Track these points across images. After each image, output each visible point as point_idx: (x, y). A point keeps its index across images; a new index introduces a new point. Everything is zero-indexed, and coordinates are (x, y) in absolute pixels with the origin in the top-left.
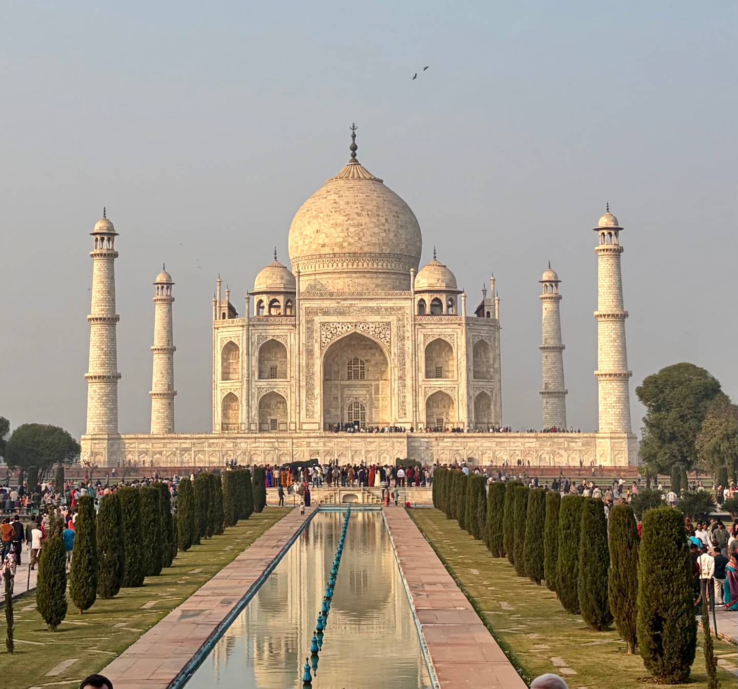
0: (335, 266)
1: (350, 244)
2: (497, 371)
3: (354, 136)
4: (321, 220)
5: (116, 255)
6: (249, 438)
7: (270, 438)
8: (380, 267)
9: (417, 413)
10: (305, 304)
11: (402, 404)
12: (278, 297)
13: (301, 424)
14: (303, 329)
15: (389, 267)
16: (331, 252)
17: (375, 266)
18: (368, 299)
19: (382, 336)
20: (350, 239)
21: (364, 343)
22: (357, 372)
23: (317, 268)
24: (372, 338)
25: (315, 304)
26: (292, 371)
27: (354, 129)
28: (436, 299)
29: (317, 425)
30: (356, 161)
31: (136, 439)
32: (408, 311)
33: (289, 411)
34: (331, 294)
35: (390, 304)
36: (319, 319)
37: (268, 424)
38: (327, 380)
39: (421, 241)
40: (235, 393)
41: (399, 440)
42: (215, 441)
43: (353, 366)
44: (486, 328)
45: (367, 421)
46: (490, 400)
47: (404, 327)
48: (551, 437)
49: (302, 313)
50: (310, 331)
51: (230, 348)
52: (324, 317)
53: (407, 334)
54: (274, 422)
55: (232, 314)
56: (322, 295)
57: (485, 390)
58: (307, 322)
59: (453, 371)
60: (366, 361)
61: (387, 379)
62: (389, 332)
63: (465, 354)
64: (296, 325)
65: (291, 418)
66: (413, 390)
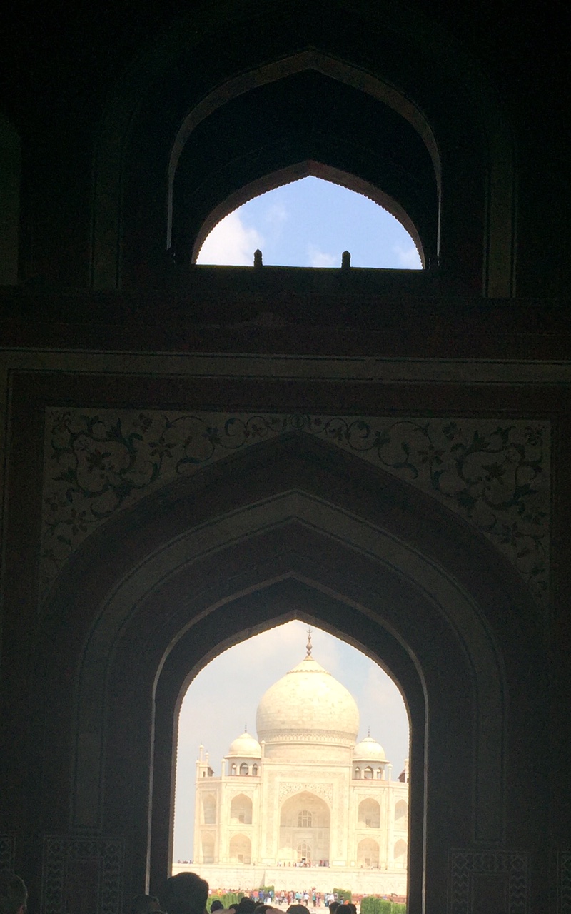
0: (291, 739)
1: (303, 721)
3: (310, 638)
4: (282, 703)
7: (237, 869)
8: (326, 741)
9: (351, 853)
10: (267, 768)
11: (340, 845)
12: (246, 762)
13: (262, 859)
14: (265, 786)
15: (333, 741)
16: (289, 728)
18: (315, 766)
19: (326, 795)
20: (305, 719)
21: (312, 799)
22: (305, 820)
24: (318, 795)
25: (275, 768)
26: (254, 820)
28: (369, 767)
29: (274, 860)
30: (311, 658)
32: (346, 776)
33: (252, 849)
34: (288, 761)
35: (333, 770)
36: (278, 779)
37: (236, 858)
38: (283, 826)
40: (212, 834)
41: (336, 874)
43: (303, 817)
45: (312, 858)
47: (343, 788)
49: (265, 774)
50: (271, 789)
52: (282, 778)
53: (346, 794)
54: (240, 857)
55: (210, 773)
56: (281, 761)
58: (269, 782)
59: (379, 823)
60: (314, 813)
61: (328, 827)
62: (331, 791)
63: (388, 811)
64: (260, 784)
65: (254, 855)
66: (348, 837)
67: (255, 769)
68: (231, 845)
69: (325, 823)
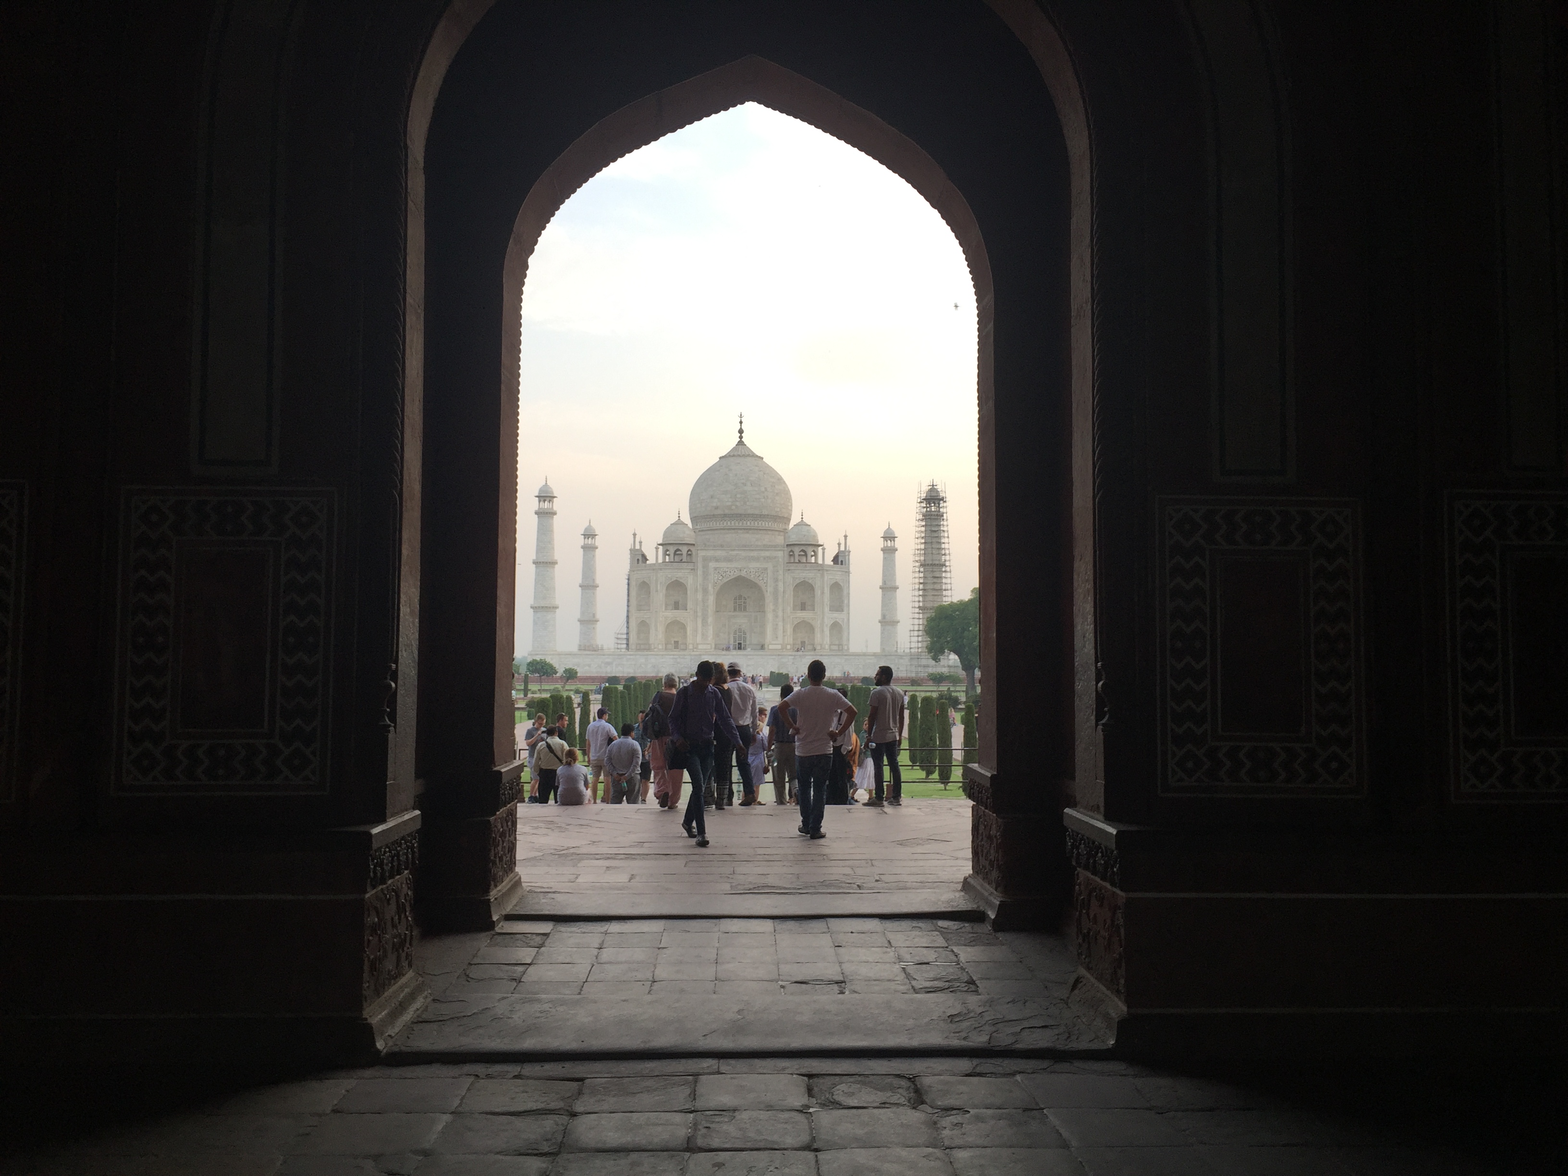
0: (725, 524)
1: (736, 507)
2: (848, 606)
3: (741, 422)
4: (715, 488)
5: (555, 514)
6: (657, 655)
7: (674, 655)
8: (760, 525)
9: (786, 637)
10: (702, 553)
11: (775, 629)
12: (680, 548)
13: (698, 644)
14: (700, 572)
15: (767, 525)
16: (722, 513)
17: (756, 523)
18: (750, 550)
19: (761, 579)
20: (738, 504)
21: (747, 583)
22: (740, 605)
23: (711, 525)
24: (753, 580)
25: (710, 553)
26: (690, 605)
27: (741, 417)
28: (803, 551)
29: (709, 645)
30: (743, 442)
31: (570, 655)
32: (780, 560)
33: (688, 633)
34: (722, 546)
35: (767, 554)
36: (712, 565)
37: (671, 644)
38: (718, 611)
39: (791, 505)
40: (647, 621)
41: (773, 656)
42: (632, 657)
43: (737, 601)
44: (840, 573)
45: (748, 643)
46: (841, 627)
47: (778, 571)
48: (886, 656)
49: (700, 559)
50: (705, 575)
51: (644, 587)
52: (717, 563)
53: (781, 577)
54: (676, 643)
55: (644, 560)
56: (715, 546)
57: (837, 620)
58: (703, 567)
59: (814, 605)
60: (748, 597)
61: (764, 612)
62: (766, 575)
63: (823, 593)
64: (694, 569)
65: (690, 640)
66: (783, 620)
67: (689, 554)
68: (666, 632)
69: (761, 609)
